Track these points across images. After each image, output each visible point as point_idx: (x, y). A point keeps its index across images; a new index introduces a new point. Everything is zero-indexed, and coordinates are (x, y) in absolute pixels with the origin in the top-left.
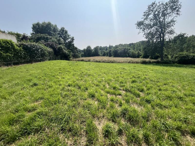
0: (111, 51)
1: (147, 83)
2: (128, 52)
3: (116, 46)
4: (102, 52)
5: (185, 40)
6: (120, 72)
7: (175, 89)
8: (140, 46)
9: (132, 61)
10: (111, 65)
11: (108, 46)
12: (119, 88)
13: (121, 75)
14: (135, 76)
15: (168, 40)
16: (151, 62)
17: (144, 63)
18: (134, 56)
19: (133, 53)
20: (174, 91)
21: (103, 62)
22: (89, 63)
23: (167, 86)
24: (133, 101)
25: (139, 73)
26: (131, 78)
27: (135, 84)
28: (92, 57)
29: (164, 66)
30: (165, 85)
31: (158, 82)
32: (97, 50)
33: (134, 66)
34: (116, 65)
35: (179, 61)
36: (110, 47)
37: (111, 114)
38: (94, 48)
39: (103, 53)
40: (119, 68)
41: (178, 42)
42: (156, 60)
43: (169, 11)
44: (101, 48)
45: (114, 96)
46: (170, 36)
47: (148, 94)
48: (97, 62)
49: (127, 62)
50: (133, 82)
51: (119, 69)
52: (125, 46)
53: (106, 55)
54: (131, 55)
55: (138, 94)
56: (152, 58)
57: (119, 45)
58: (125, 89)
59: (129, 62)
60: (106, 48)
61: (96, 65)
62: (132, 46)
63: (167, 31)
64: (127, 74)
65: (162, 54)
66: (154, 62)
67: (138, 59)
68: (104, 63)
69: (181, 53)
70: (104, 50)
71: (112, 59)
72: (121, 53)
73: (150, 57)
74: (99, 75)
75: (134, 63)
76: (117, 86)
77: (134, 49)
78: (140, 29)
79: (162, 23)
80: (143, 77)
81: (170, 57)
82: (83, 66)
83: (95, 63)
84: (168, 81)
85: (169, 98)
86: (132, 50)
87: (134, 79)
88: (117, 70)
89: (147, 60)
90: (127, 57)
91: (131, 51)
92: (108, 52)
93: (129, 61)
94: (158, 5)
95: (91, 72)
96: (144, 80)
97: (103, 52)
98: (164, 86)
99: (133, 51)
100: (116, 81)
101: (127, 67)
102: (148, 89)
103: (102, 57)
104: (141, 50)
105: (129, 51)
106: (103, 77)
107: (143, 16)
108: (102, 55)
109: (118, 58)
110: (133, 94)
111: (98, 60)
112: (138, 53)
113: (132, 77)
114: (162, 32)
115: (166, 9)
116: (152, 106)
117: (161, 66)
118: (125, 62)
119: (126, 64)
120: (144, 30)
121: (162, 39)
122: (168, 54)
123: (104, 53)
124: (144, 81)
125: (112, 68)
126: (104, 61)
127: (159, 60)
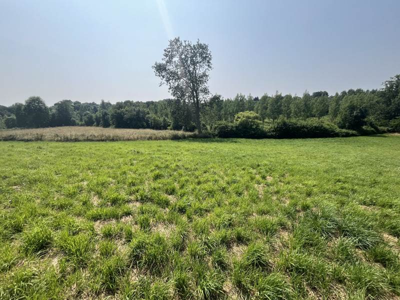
0: (106, 114)
1: (181, 175)
2: (146, 118)
3: (118, 103)
4: (81, 116)
5: (221, 104)
6: (130, 160)
7: (216, 177)
8: (166, 108)
9: (154, 135)
10: (109, 147)
11: (99, 103)
12: (126, 197)
13: (132, 167)
14: (160, 165)
15: (204, 102)
16: (186, 135)
17: (175, 138)
18: (158, 126)
19: (154, 119)
20: (216, 181)
21: (88, 140)
22: (35, 145)
23: (207, 174)
24: (156, 220)
25: (168, 158)
26: (152, 171)
27: (159, 181)
28: (52, 129)
29: (203, 142)
30: (205, 172)
31: (196, 169)
32: (66, 110)
33: (159, 145)
34: (121, 147)
35: (219, 133)
36: (104, 105)
37: (103, 275)
38: (55, 105)
39: (85, 118)
40: (128, 153)
41: (215, 106)
42: (192, 133)
43: (199, 59)
44: (78, 106)
45: (114, 221)
46: (205, 96)
47: (182, 195)
48: (67, 140)
49: (145, 138)
50: (157, 177)
51: (128, 155)
52: (138, 106)
53: (95, 124)
54: (151, 124)
55: (165, 201)
56: (186, 130)
57: (125, 103)
58: (139, 198)
59: (150, 138)
60: (93, 107)
61: (62, 149)
62: (151, 106)
63: (201, 88)
64: (144, 163)
65: (199, 123)
66: (190, 136)
67: (165, 131)
68: (91, 143)
69: (220, 122)
70: (88, 112)
71: (111, 132)
72: (131, 119)
73: (183, 127)
74: (70, 177)
75: (160, 139)
76: (123, 195)
77: (156, 113)
78: (162, 77)
79: (193, 75)
80: (173, 166)
81: (208, 127)
82: (10, 155)
83: (60, 144)
84: (209, 167)
85: (211, 193)
86: (152, 115)
87: (157, 171)
88: (122, 157)
89: (180, 133)
90: (144, 128)
91: (150, 115)
92: (98, 116)
93: (148, 136)
94: (184, 44)
95: (43, 171)
96: (175, 170)
97: (85, 115)
98: (204, 175)
99: (154, 116)
100: (118, 183)
101: (145, 148)
102: (182, 187)
103: (82, 128)
104: (169, 116)
105: (147, 116)
106: (82, 180)
107: (164, 55)
108: (83, 122)
109: (125, 129)
110: (157, 203)
111: (71, 135)
112: (165, 120)
113: (153, 168)
114: (195, 89)
115: (195, 55)
116: (189, 218)
117: (199, 142)
118: (141, 137)
119: (144, 142)
120: (169, 80)
121: (195, 99)
122: (206, 122)
123: (88, 118)
124: (175, 173)
125: (111, 154)
126: (90, 138)
127: (196, 132)
